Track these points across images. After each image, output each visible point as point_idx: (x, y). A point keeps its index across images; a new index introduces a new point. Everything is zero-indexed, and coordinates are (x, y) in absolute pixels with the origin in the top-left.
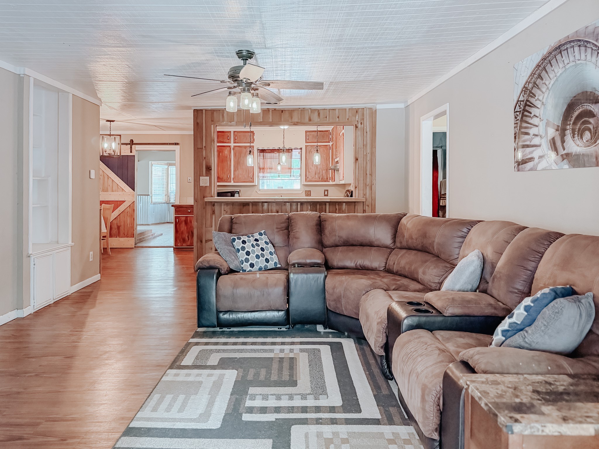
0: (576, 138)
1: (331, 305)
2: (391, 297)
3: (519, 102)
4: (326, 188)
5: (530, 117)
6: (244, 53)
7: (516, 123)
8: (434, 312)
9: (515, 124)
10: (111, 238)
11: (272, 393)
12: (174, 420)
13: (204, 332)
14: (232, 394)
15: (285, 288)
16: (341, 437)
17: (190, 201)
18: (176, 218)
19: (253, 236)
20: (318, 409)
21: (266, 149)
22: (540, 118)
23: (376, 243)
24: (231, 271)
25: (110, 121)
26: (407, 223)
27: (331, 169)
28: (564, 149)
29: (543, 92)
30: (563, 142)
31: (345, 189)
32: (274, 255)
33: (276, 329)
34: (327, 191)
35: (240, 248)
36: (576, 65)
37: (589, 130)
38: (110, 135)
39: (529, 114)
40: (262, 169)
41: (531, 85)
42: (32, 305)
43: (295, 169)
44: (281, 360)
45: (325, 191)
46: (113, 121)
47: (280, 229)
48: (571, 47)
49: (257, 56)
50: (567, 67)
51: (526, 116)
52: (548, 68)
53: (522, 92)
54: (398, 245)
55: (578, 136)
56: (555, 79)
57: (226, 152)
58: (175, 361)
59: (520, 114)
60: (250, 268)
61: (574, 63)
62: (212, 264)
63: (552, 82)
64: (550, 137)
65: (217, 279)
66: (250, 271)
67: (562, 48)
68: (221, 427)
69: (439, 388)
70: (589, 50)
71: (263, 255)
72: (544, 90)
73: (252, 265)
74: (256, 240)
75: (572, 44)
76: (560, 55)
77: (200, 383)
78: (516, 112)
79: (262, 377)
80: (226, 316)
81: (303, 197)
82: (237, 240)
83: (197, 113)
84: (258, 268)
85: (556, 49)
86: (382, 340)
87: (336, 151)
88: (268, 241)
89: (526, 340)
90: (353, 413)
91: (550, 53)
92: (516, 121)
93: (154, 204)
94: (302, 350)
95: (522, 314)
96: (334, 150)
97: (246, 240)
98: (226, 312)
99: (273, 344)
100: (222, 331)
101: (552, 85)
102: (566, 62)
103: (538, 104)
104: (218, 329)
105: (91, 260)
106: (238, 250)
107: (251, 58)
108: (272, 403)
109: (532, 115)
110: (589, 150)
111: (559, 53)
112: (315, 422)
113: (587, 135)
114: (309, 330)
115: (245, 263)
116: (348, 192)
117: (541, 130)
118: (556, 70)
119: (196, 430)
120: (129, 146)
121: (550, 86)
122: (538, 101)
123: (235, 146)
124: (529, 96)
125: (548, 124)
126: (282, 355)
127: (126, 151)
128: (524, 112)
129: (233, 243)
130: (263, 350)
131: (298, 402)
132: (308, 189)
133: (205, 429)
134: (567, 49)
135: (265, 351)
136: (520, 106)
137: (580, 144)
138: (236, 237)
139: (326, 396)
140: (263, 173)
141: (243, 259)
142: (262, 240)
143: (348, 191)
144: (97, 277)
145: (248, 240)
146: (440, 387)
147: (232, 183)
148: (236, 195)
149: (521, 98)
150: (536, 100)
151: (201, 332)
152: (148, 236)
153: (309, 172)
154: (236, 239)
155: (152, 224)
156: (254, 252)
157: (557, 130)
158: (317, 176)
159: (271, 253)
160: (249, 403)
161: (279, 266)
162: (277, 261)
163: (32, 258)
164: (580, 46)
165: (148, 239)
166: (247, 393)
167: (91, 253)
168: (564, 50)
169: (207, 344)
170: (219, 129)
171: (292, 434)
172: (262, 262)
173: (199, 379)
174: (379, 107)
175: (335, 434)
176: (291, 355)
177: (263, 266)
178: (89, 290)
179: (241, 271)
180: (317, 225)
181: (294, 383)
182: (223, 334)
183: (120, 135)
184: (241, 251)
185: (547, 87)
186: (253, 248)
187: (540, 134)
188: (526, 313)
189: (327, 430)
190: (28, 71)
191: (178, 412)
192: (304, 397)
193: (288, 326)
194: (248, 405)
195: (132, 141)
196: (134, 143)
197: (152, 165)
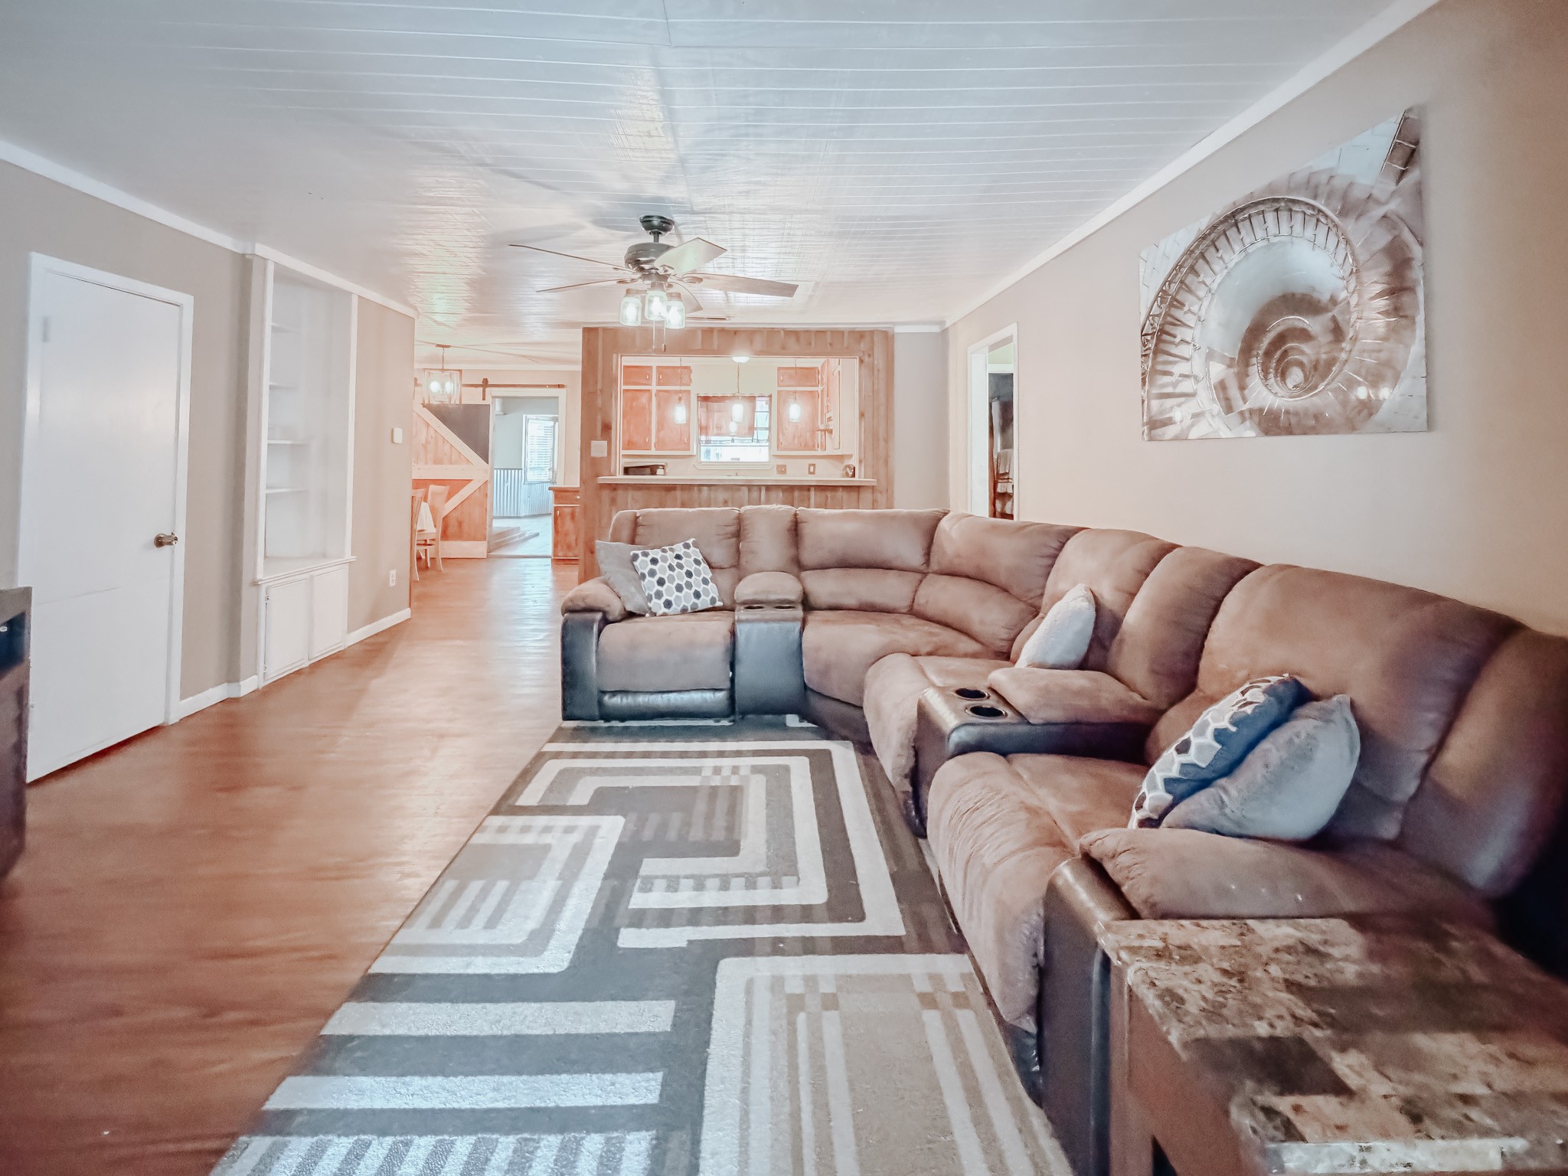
0: (1272, 380)
1: (812, 678)
2: (923, 672)
3: (1151, 318)
4: (812, 461)
5: (1172, 343)
6: (656, 222)
7: (1145, 355)
8: (1010, 713)
9: (1142, 356)
10: (446, 543)
11: (689, 872)
12: (472, 950)
13: (576, 729)
14: (606, 877)
15: (727, 651)
16: (821, 991)
17: (575, 482)
18: (556, 509)
19: (672, 550)
20: (778, 914)
21: (711, 395)
22: (1194, 346)
23: (896, 563)
24: (630, 615)
25: (443, 346)
26: (950, 529)
27: (821, 430)
28: (1245, 400)
29: (1200, 299)
30: (1242, 388)
31: (843, 463)
32: (711, 584)
33: (710, 723)
34: (814, 465)
35: (646, 572)
36: (1270, 246)
37: (1301, 364)
38: (443, 370)
39: (1171, 339)
40: (703, 429)
41: (1174, 287)
42: (261, 674)
43: (761, 429)
44: (714, 791)
45: (810, 465)
46: (448, 347)
47: (721, 537)
48: (1258, 213)
49: (680, 228)
50: (1250, 250)
51: (1165, 342)
52: (1211, 254)
53: (1156, 300)
54: (934, 566)
55: (1276, 376)
56: (1224, 274)
57: (644, 399)
58: (506, 797)
59: (1152, 338)
60: (664, 610)
61: (1265, 243)
62: (591, 602)
63: (1219, 279)
64: (1215, 379)
65: (600, 632)
66: (664, 615)
67: (1240, 217)
68: (569, 968)
69: (1035, 917)
70: (1299, 218)
71: (689, 585)
72: (1201, 293)
73: (668, 604)
74: (678, 557)
75: (1261, 208)
76: (1234, 229)
77: (546, 849)
78: (1146, 335)
79: (672, 835)
80: (617, 700)
81: (774, 478)
82: (641, 558)
83: (590, 333)
84: (679, 608)
85: (1226, 218)
86: (906, 762)
87: (828, 401)
88: (700, 558)
89: (1227, 811)
90: (848, 921)
91: (1214, 227)
92: (1145, 351)
93: (531, 484)
94: (756, 770)
95: (1210, 746)
96: (825, 399)
97: (658, 557)
98: (614, 693)
99: (703, 755)
100: (609, 727)
101: (1219, 285)
102: (1248, 241)
103: (1189, 320)
104: (602, 724)
105: (392, 584)
106: (643, 576)
107: (666, 230)
108: (685, 899)
109: (1177, 340)
110: (1299, 402)
111: (1232, 226)
112: (769, 949)
113: (1296, 376)
114: (772, 726)
115: (654, 600)
116: (848, 469)
117: (1197, 366)
118: (1226, 258)
119: (515, 977)
120: (481, 389)
121: (1214, 286)
122: (1189, 315)
123: (659, 391)
124: (1171, 305)
125: (1210, 356)
126: (716, 781)
127: (473, 397)
128: (1161, 335)
129: (634, 563)
130: (681, 768)
131: (738, 897)
132: (781, 462)
133: (533, 974)
134: (1250, 217)
135: (685, 771)
136: (1152, 325)
137: (1281, 392)
138: (639, 552)
139: (795, 878)
140: (707, 435)
141: (653, 593)
142: (688, 555)
143: (849, 466)
144: (405, 614)
145: (662, 557)
146: (1039, 915)
147: (653, 452)
148: (660, 471)
149: (1155, 310)
150: (1185, 313)
151: (568, 729)
152: (513, 538)
153: (783, 434)
154: (640, 555)
155: (526, 517)
156: (672, 579)
157: (1230, 366)
158: (796, 441)
159: (705, 581)
160: (638, 900)
161: (719, 604)
162: (716, 596)
163: (264, 587)
164: (1277, 210)
165: (513, 543)
166: (636, 873)
167: (393, 572)
168: (1243, 220)
169: (575, 755)
170: (628, 361)
171: (718, 984)
172: (686, 599)
173: (547, 839)
174: (898, 330)
175: (811, 981)
176: (734, 781)
177: (689, 606)
178: (380, 639)
179: (647, 615)
180: (789, 530)
181: (731, 848)
182: (610, 732)
183: (460, 371)
184: (648, 578)
185: (1207, 289)
186: (671, 573)
187: (1195, 373)
188: (1219, 747)
189: (794, 968)
190: (261, 250)
191: (485, 928)
192: (751, 883)
193: (732, 718)
194: (635, 904)
195: (486, 381)
196: (489, 383)
197: (527, 420)
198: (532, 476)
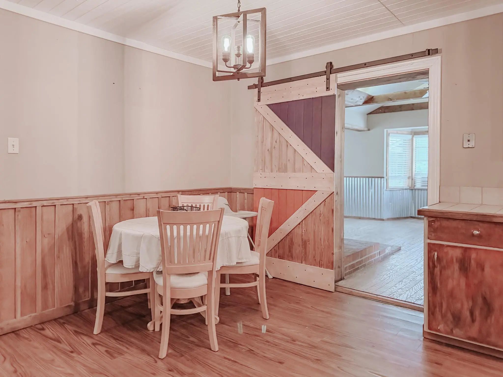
93: (392, 190)
152: (372, 257)
195: (330, 65)
196: (335, 67)
197: (388, 135)
198: (393, 184)
